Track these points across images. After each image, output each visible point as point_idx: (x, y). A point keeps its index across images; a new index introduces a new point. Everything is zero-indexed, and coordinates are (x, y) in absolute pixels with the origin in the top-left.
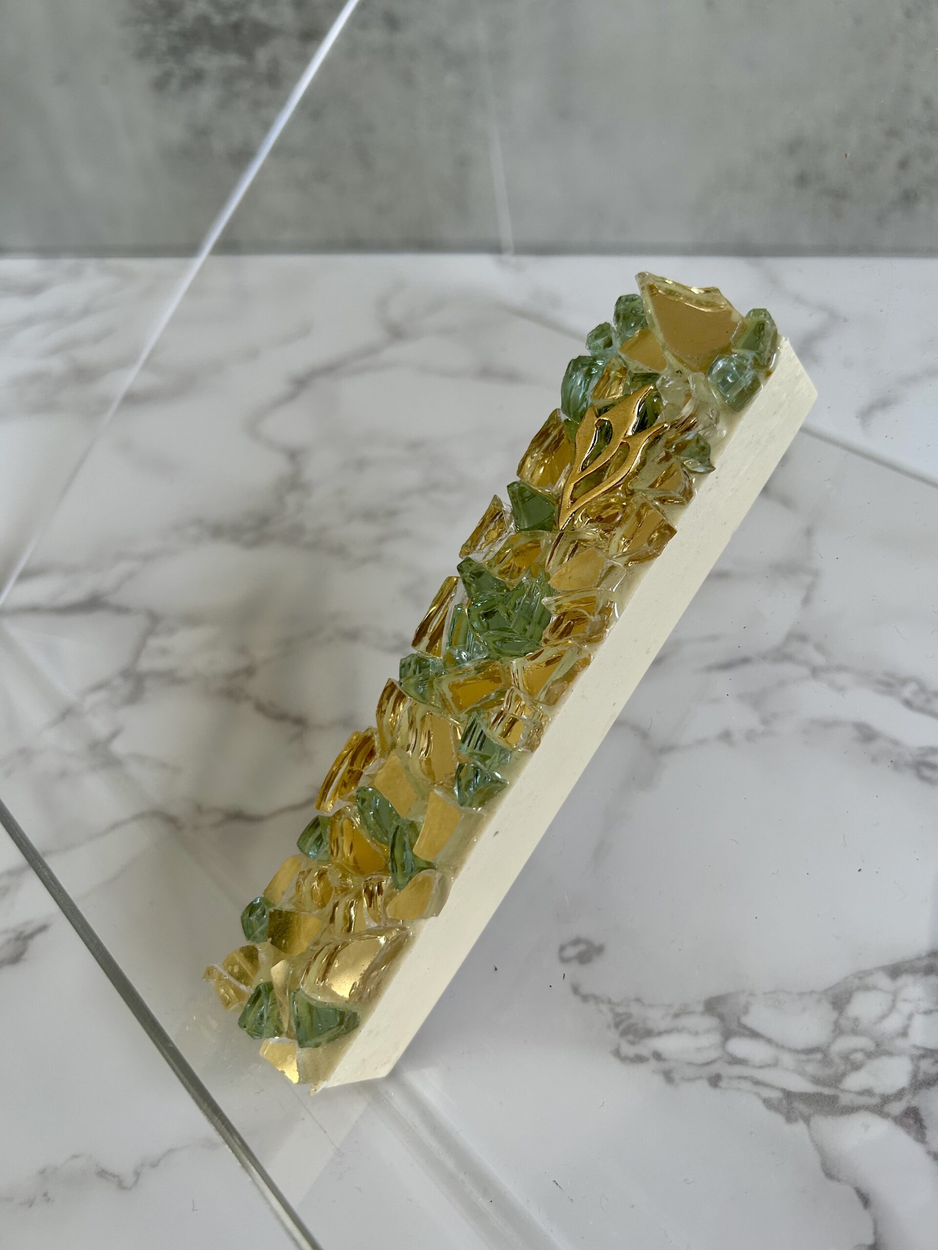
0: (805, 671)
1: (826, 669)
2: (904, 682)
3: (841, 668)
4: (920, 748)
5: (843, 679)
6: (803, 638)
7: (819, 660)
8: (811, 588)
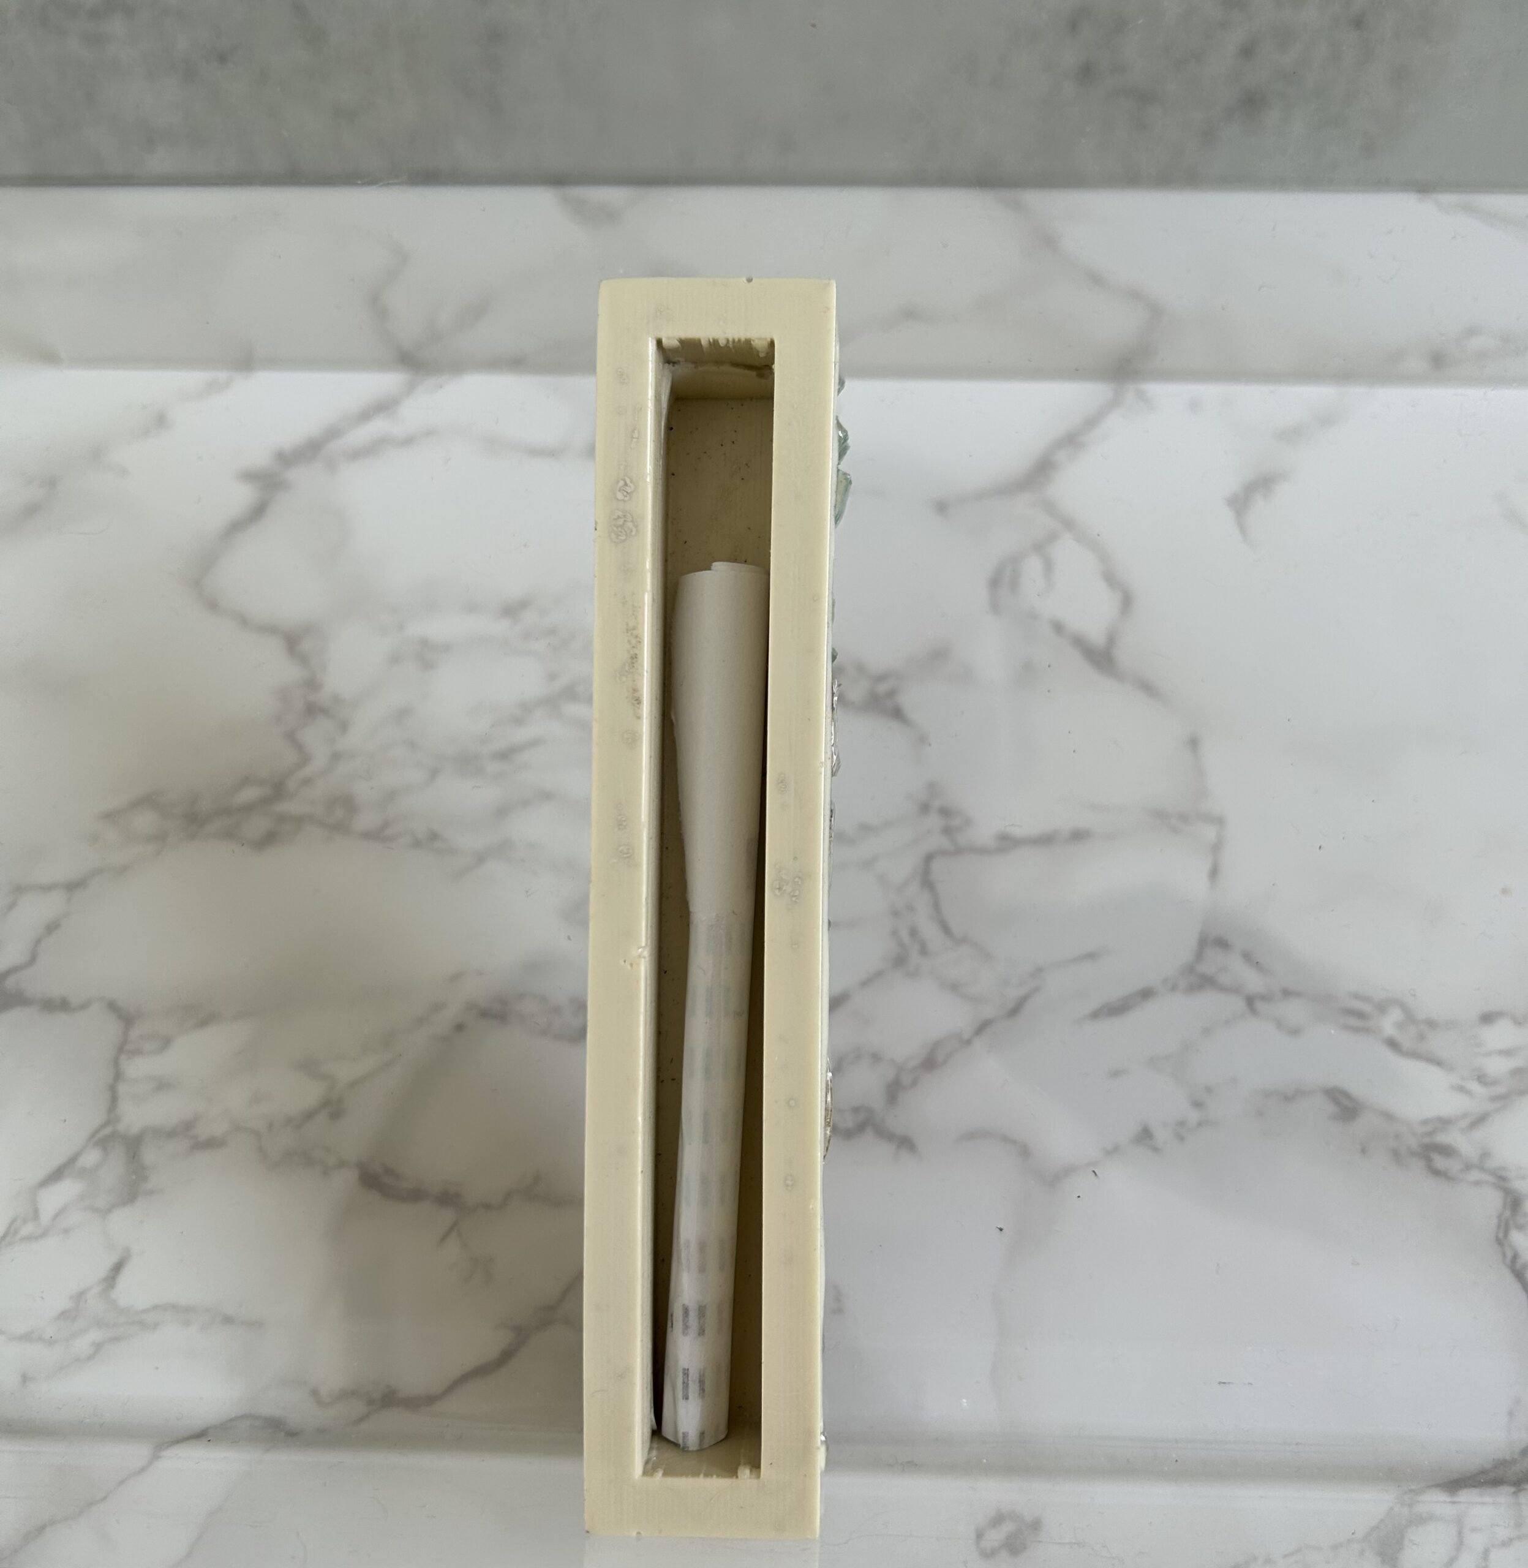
0: (1237, 1004)
1: (1266, 998)
2: (1382, 1007)
3: (1287, 993)
4: (1425, 1122)
5: (1294, 1011)
6: (1222, 944)
7: (1254, 982)
8: (1216, 848)
